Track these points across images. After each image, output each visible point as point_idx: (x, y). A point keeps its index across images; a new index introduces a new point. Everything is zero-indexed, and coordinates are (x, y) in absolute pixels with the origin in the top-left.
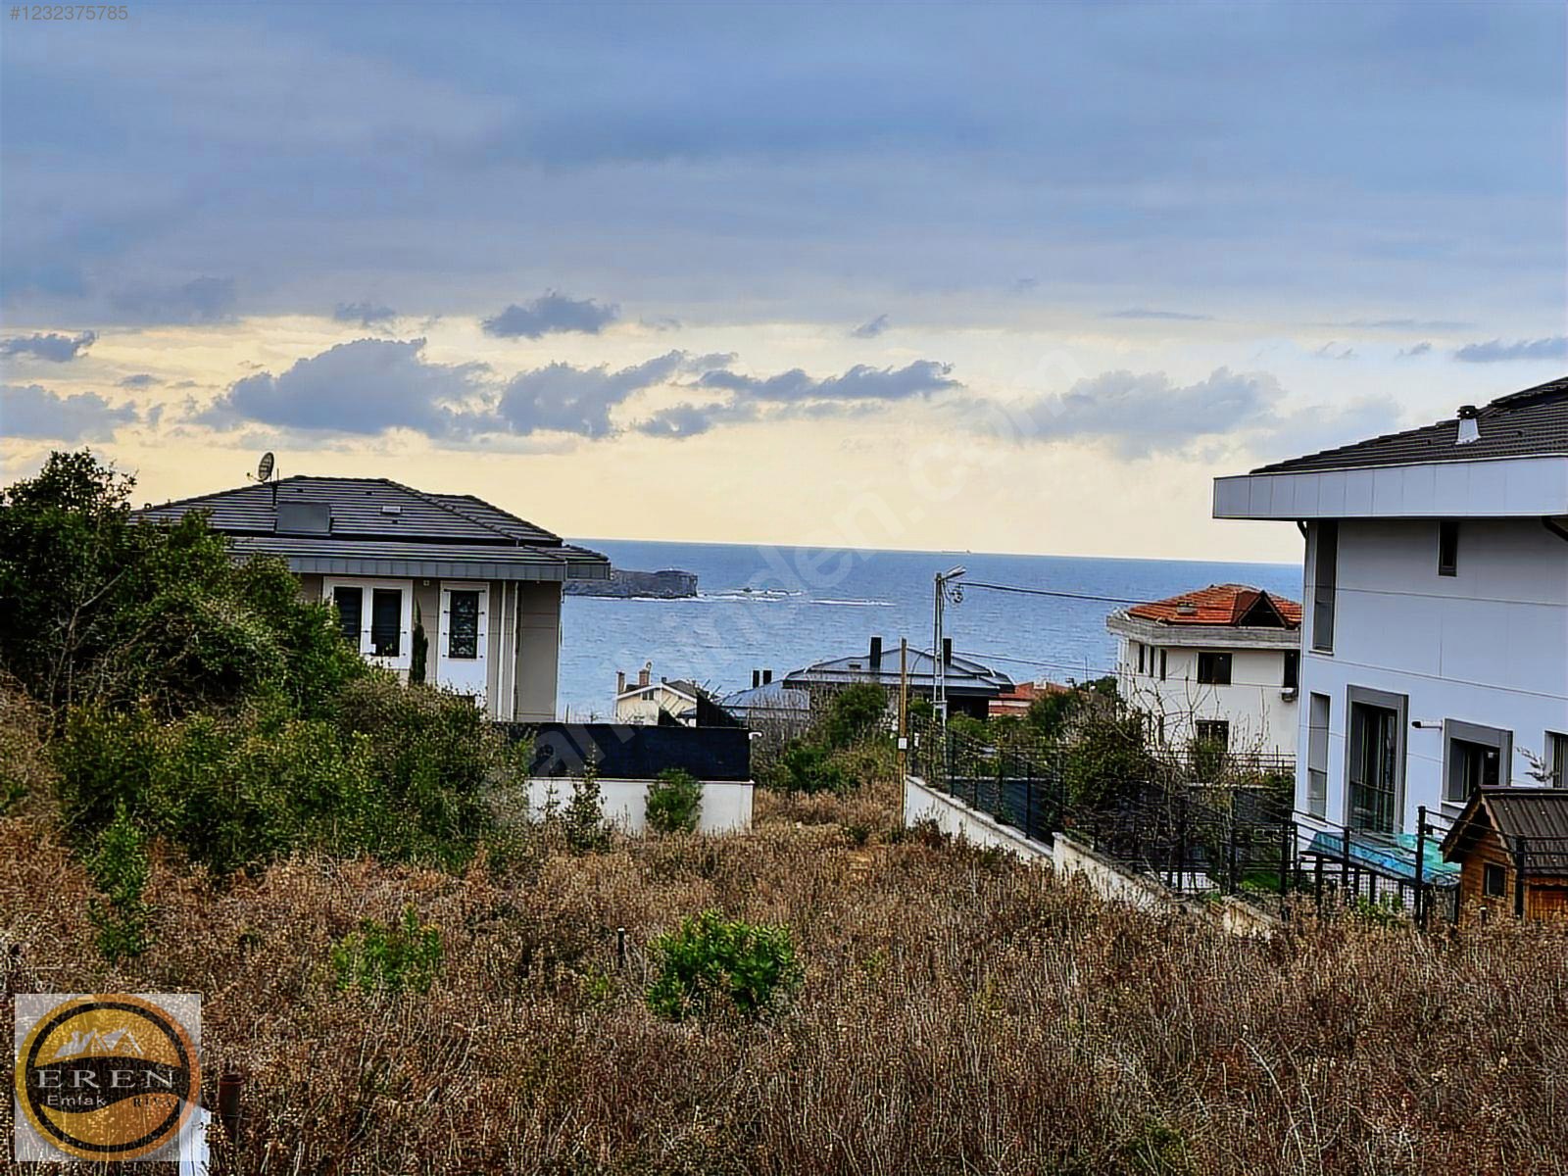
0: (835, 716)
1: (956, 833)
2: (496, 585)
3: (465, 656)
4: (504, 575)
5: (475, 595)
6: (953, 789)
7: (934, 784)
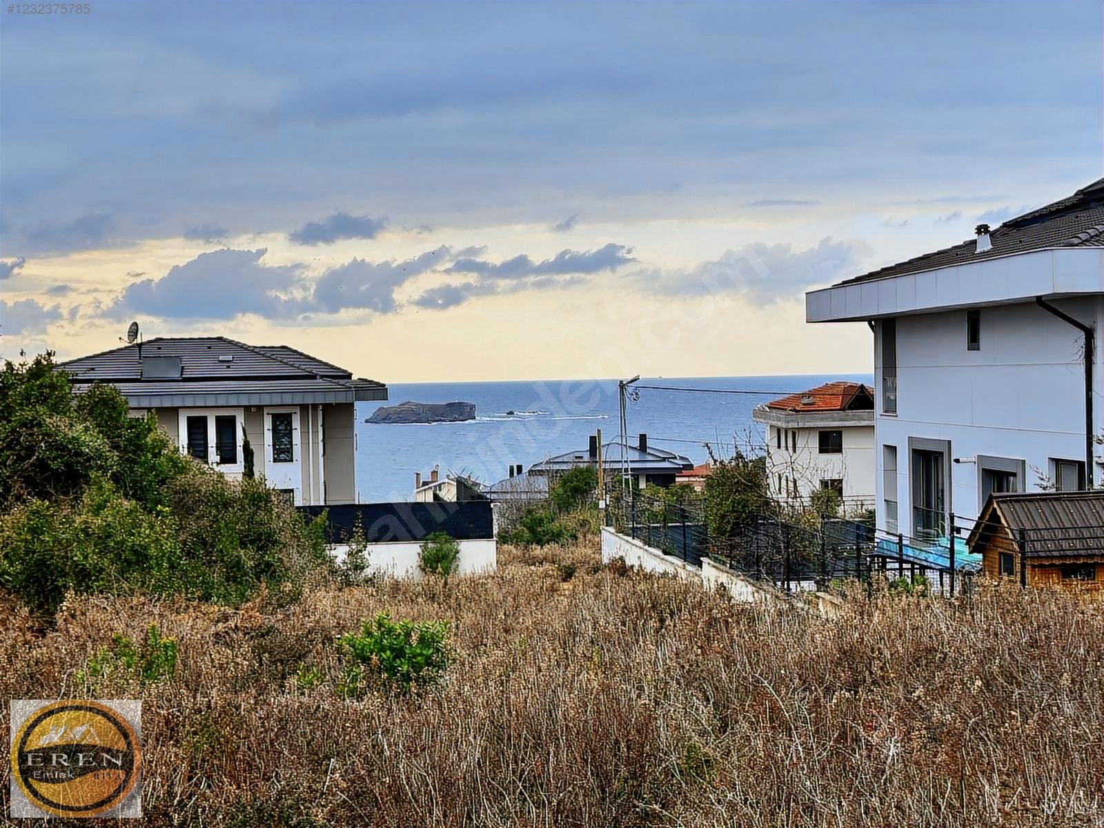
0: (561, 491)
1: (637, 564)
2: (304, 408)
3: (285, 461)
4: (309, 400)
5: (290, 415)
6: (634, 533)
7: (621, 530)
